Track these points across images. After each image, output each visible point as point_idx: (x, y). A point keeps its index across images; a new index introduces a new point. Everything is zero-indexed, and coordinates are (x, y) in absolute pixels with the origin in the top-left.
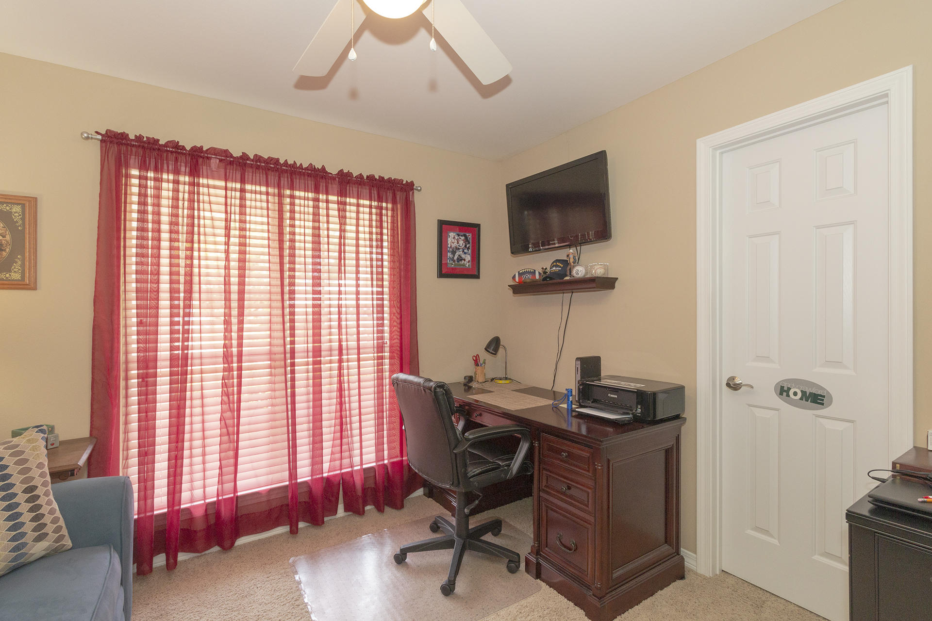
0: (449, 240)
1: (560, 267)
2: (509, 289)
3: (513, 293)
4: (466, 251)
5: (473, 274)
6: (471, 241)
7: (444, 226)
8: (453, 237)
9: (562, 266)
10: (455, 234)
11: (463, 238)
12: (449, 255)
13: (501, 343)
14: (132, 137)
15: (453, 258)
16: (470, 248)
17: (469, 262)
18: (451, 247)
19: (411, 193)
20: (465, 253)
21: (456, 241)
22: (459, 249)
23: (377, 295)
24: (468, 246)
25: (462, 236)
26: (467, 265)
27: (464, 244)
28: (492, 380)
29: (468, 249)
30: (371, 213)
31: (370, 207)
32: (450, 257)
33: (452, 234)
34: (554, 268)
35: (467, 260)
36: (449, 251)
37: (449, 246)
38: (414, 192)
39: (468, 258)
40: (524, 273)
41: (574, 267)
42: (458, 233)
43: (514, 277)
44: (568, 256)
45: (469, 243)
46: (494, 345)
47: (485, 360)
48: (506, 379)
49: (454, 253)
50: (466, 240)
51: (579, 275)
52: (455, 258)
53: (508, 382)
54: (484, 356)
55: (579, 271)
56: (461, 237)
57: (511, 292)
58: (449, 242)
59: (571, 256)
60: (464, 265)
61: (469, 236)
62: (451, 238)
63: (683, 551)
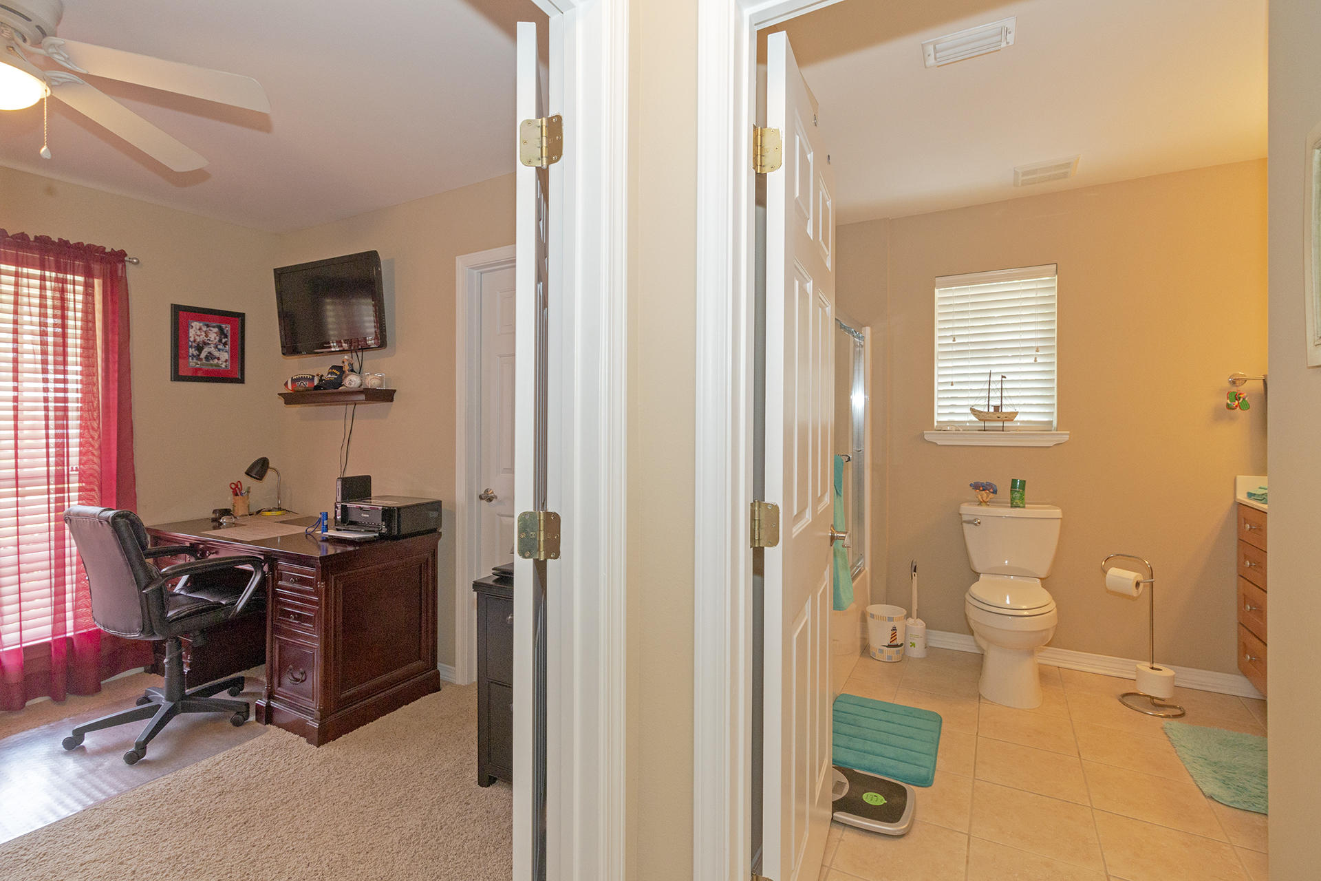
0: (192, 332)
1: (336, 374)
2: (279, 398)
3: (285, 403)
4: (219, 347)
5: (234, 375)
6: (229, 335)
7: (182, 315)
8: (198, 328)
9: (338, 373)
10: (201, 324)
11: (216, 330)
12: (192, 351)
13: (271, 465)
15: (199, 355)
16: (229, 343)
17: (226, 361)
18: (195, 341)
19: (120, 266)
20: (219, 350)
21: (204, 334)
22: (209, 344)
23: (55, 402)
24: (224, 341)
25: (214, 327)
26: (223, 366)
27: (218, 338)
28: (258, 512)
29: (225, 344)
30: (43, 288)
31: (43, 278)
32: (193, 355)
33: (196, 325)
34: (330, 376)
35: (223, 359)
36: (191, 347)
37: (192, 339)
38: (125, 265)
39: (225, 356)
40: (298, 380)
41: (348, 375)
42: (207, 323)
43: (286, 384)
44: (343, 362)
45: (226, 336)
46: (260, 469)
47: (249, 488)
48: (280, 509)
49: (200, 349)
50: (222, 333)
51: (352, 386)
52: (203, 355)
53: (279, 513)
54: (247, 482)
55: (352, 381)
56: (212, 329)
57: (282, 401)
58: (191, 335)
59: (346, 363)
60: (217, 365)
61: (227, 328)
62: (194, 329)
63: (440, 666)
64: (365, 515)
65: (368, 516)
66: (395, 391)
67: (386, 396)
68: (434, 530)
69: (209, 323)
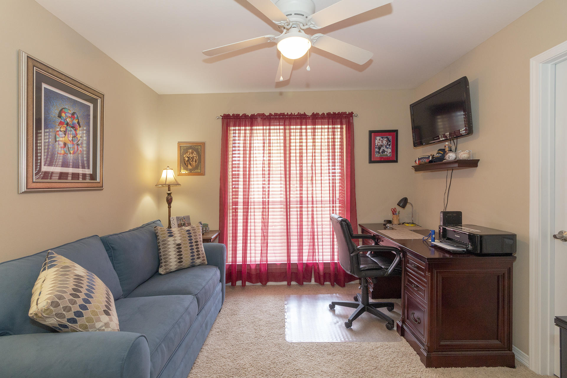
0: (376, 141)
1: (441, 154)
2: (412, 169)
3: (415, 171)
4: (387, 147)
5: (393, 159)
6: (391, 141)
7: (373, 134)
8: (379, 139)
9: (442, 153)
10: (380, 138)
11: (386, 139)
12: (377, 150)
13: (409, 201)
14: (231, 115)
15: (379, 151)
16: (391, 144)
17: (390, 153)
18: (377, 145)
19: (351, 118)
20: (387, 148)
21: (381, 141)
22: (383, 146)
23: (332, 174)
24: (389, 144)
25: (385, 138)
26: (389, 155)
27: (386, 143)
28: (403, 223)
29: (389, 145)
30: (328, 132)
31: (328, 128)
32: (377, 151)
33: (378, 138)
34: (437, 155)
35: (389, 152)
36: (376, 148)
37: (376, 145)
38: (353, 117)
39: (389, 150)
40: (421, 158)
41: (448, 153)
42: (382, 137)
43: (416, 161)
44: (445, 146)
45: (390, 142)
46: (403, 203)
47: (399, 211)
48: (413, 223)
49: (379, 148)
50: (388, 140)
51: (450, 159)
52: (381, 151)
53: (412, 225)
54: (399, 209)
55: (451, 156)
56: (384, 139)
57: (413, 171)
58: (376, 143)
59: (447, 147)
60: (386, 155)
61: (390, 138)
62: (377, 140)
64: (457, 236)
65: (459, 237)
66: (479, 160)
67: (472, 163)
68: (510, 255)
69: (383, 137)
